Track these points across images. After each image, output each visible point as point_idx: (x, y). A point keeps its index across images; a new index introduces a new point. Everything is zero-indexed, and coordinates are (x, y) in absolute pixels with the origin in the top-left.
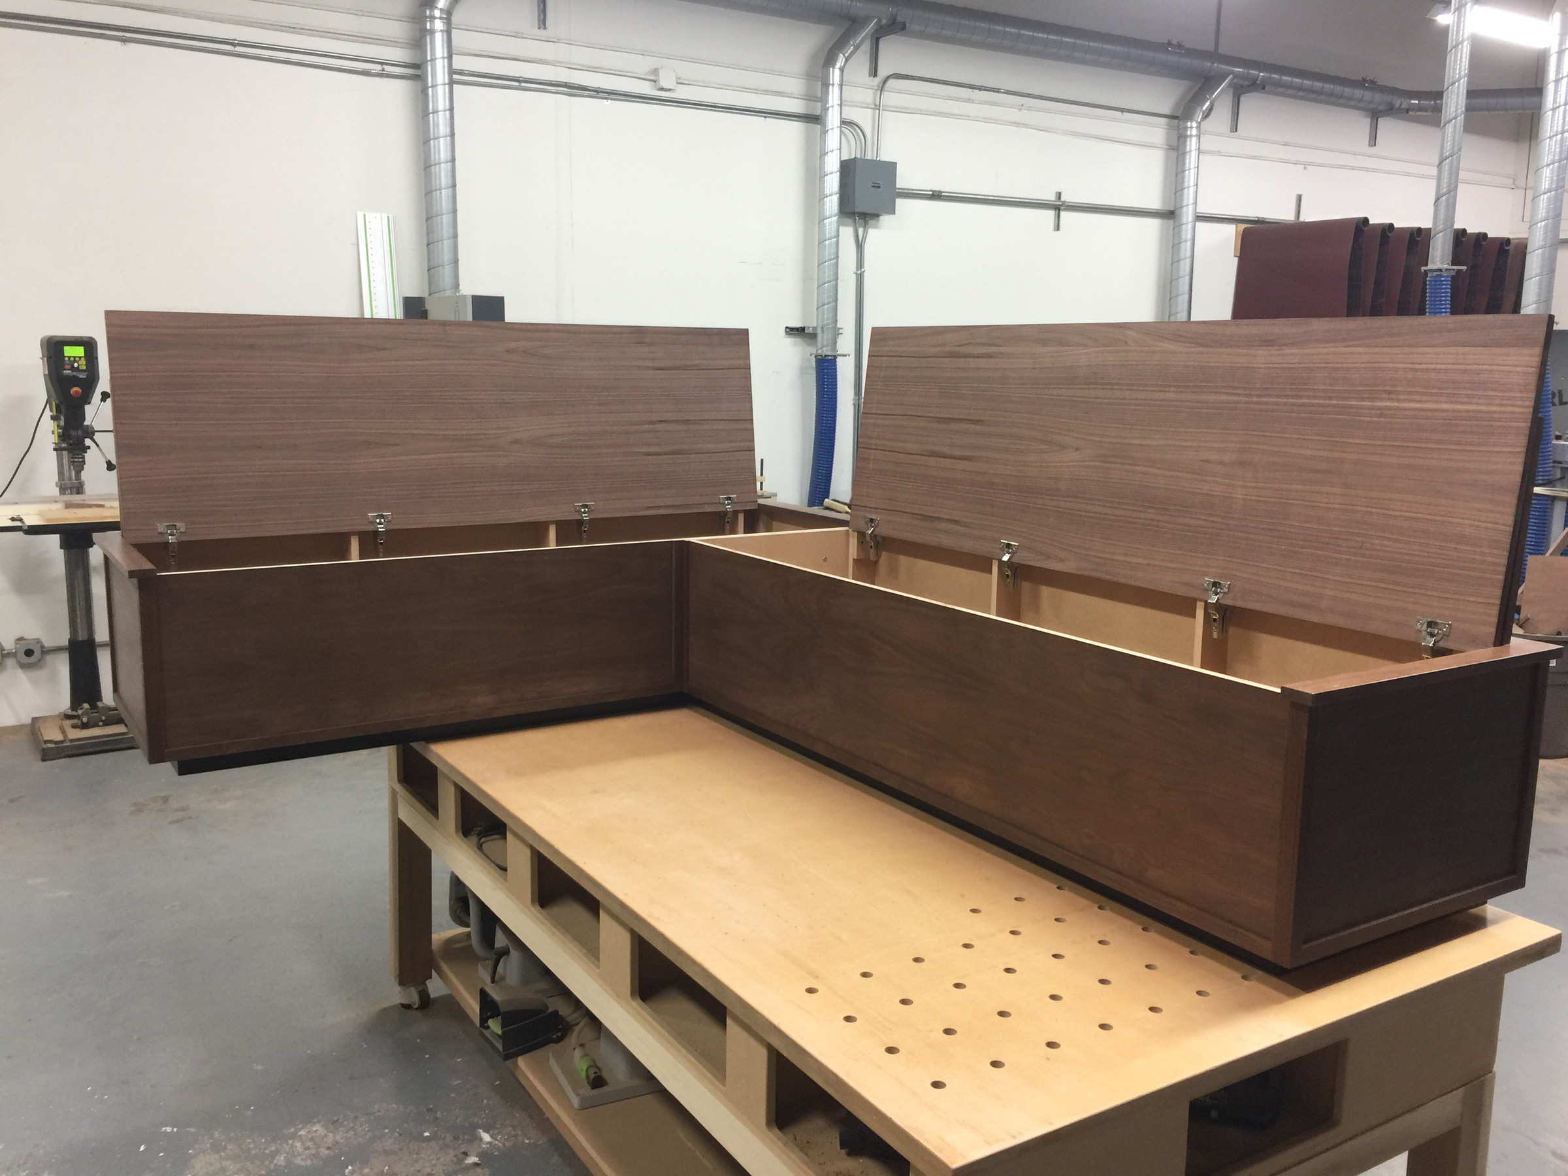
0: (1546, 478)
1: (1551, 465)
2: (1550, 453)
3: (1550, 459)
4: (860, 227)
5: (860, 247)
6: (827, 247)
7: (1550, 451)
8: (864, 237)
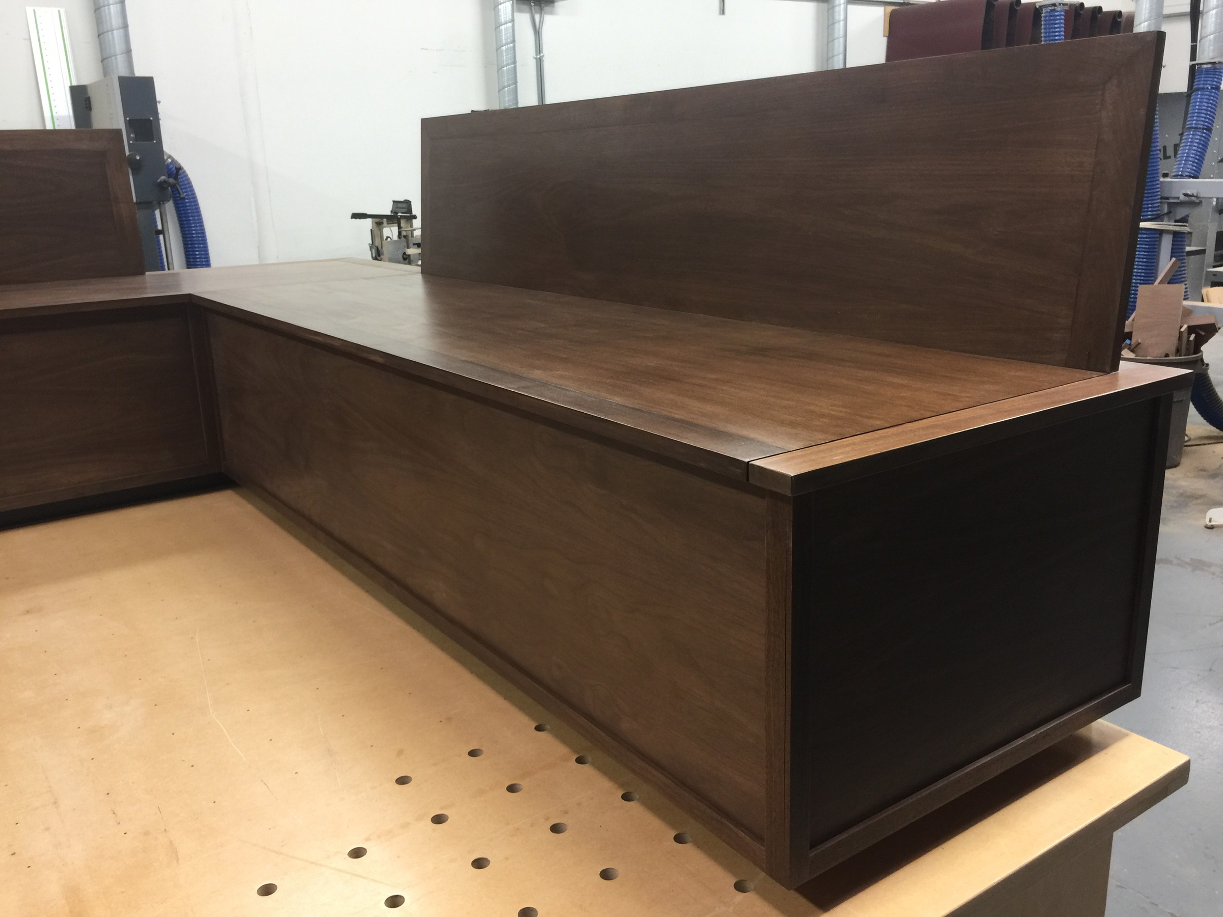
0: (1154, 213)
1: (1159, 200)
2: (1158, 190)
3: (1157, 195)
4: (536, 13)
5: (537, 33)
6: (503, 31)
7: (1158, 188)
8: (541, 22)
